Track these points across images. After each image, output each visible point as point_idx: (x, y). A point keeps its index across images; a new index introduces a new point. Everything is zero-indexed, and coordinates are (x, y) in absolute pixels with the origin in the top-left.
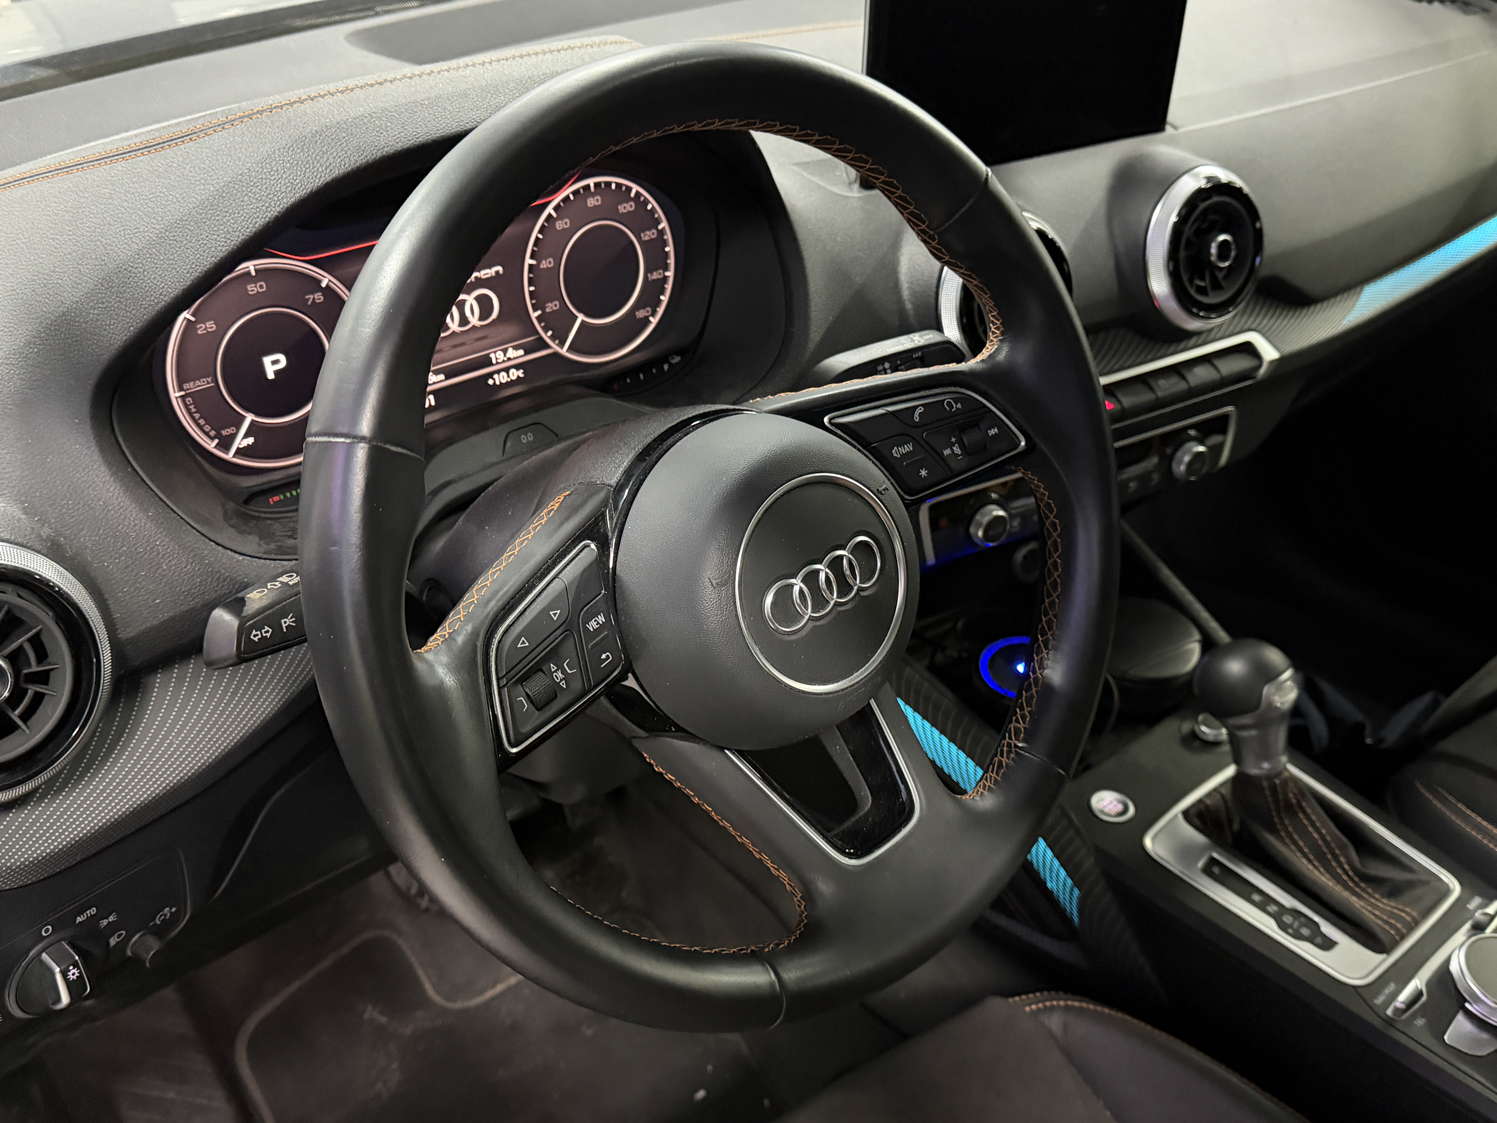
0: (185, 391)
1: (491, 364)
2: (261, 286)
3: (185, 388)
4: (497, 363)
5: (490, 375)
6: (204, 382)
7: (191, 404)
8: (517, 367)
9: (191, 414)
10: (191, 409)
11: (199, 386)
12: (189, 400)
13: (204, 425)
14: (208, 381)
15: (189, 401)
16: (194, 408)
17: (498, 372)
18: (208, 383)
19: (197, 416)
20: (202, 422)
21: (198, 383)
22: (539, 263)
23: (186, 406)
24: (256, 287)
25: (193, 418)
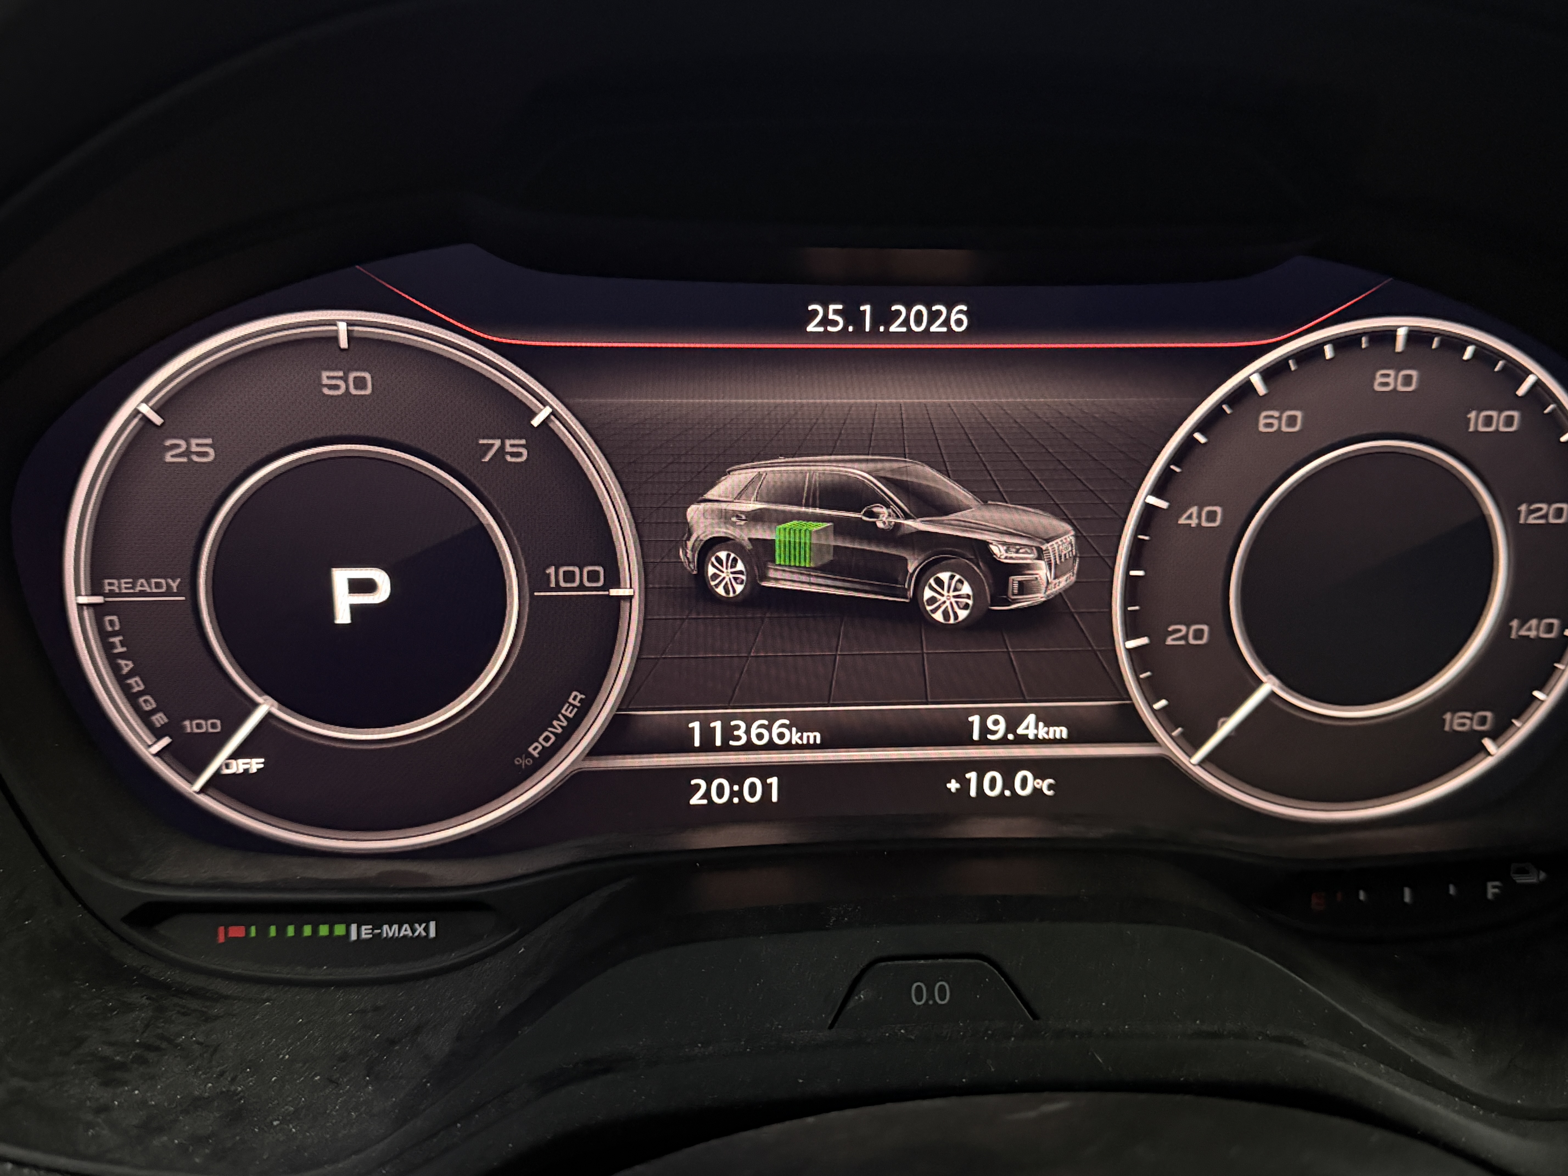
0: (105, 595)
1: (968, 741)
2: (360, 383)
3: (107, 588)
4: (984, 741)
5: (959, 768)
6: (158, 585)
7: (115, 634)
8: (1040, 768)
9: (112, 659)
10: (113, 646)
11: (143, 594)
12: (112, 621)
13: (141, 693)
14: (169, 586)
15: (112, 623)
16: (123, 644)
17: (982, 766)
18: (169, 593)
19: (127, 666)
20: (137, 684)
21: (142, 584)
22: (1177, 509)
23: (104, 636)
24: (345, 379)
25: (115, 669)
